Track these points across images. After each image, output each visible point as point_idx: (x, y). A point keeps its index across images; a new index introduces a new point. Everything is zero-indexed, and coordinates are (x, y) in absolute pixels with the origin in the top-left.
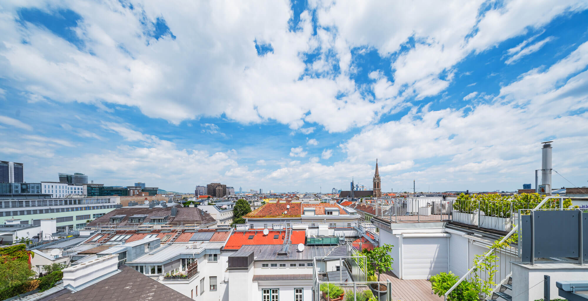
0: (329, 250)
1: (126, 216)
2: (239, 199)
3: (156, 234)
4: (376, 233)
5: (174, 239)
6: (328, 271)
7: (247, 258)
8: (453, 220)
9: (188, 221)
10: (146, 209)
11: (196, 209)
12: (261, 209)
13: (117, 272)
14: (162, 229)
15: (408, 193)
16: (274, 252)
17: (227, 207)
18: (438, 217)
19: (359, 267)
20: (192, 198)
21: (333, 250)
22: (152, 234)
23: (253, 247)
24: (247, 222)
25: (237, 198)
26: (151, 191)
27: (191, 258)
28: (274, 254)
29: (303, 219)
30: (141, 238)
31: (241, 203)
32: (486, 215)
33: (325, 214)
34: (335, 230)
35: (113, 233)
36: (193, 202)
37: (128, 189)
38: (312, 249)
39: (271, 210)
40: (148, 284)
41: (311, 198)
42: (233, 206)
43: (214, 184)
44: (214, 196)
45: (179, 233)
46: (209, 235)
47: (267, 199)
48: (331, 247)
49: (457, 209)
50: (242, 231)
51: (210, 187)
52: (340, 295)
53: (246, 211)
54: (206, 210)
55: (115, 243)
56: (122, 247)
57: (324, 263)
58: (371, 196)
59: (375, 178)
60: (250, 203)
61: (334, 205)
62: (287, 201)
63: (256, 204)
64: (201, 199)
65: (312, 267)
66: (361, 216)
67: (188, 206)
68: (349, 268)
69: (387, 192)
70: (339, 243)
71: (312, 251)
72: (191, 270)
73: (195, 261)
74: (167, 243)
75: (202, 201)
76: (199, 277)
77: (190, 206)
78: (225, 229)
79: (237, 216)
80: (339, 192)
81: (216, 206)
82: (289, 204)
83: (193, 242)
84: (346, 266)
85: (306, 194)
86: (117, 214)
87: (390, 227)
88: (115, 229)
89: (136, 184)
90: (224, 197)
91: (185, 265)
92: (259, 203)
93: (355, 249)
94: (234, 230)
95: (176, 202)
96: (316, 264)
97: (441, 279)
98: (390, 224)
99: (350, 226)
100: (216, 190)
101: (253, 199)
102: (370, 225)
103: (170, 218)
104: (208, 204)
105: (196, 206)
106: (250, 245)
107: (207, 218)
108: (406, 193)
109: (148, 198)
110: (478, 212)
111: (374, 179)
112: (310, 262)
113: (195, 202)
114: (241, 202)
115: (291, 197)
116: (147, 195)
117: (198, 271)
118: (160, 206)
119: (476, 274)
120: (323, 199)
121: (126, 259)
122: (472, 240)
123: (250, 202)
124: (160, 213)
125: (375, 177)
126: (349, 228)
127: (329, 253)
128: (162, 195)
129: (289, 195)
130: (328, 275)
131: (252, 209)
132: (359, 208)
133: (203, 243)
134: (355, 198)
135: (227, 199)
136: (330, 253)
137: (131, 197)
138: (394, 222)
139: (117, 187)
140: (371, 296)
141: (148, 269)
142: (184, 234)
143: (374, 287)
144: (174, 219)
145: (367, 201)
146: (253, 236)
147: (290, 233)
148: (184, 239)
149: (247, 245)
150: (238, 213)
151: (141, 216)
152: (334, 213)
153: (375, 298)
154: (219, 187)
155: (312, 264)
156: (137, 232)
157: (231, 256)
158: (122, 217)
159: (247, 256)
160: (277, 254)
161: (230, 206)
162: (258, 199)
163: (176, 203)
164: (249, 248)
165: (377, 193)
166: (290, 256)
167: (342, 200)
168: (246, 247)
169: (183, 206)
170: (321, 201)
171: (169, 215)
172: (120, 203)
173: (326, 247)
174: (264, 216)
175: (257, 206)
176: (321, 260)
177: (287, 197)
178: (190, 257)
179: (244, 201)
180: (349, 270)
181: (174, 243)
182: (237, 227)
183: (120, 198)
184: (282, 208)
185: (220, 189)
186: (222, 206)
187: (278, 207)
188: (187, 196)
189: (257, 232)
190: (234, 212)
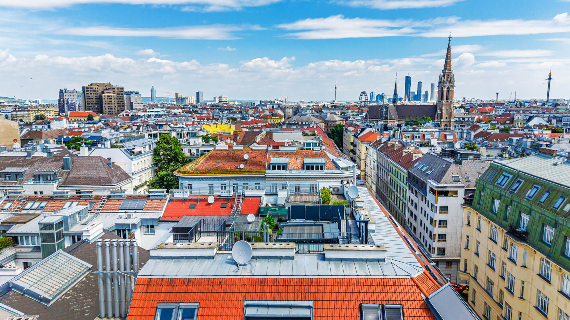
3: (75, 201)
5: (101, 207)
7: (191, 228)
9: (92, 178)
10: (22, 159)
12: (204, 159)
14: (81, 195)
17: (142, 149)
22: (71, 201)
23: (196, 218)
27: (127, 228)
29: (268, 178)
31: (165, 143)
33: (303, 168)
39: (219, 162)
42: (152, 146)
43: (96, 84)
45: (104, 200)
51: (89, 92)
55: (32, 211)
59: (443, 79)
61: (320, 154)
73: (132, 232)
74: (94, 212)
78: (159, 196)
81: (124, 148)
82: (248, 153)
83: (124, 211)
92: (198, 139)
94: (170, 197)
100: (102, 99)
103: (63, 174)
104: (111, 145)
106: (192, 216)
107: (117, 173)
111: (441, 81)
114: (165, 140)
121: (63, 228)
123: (180, 135)
124: (45, 165)
125: (444, 76)
133: (136, 212)
146: (196, 205)
147: (241, 200)
148: (112, 207)
149: (189, 216)
150: (160, 159)
151: (17, 169)
154: (110, 92)
156: (52, 198)
157: (174, 226)
159: (190, 226)
161: (147, 147)
164: (192, 219)
165: (444, 112)
167: (362, 130)
168: (189, 217)
170: (299, 148)
171: (61, 169)
174: (208, 172)
175: (195, 146)
178: (124, 227)
181: (102, 212)
184: (237, 159)
185: (110, 97)
186: (134, 147)
187: (230, 157)
188: (41, 111)
189: (201, 200)
190: (155, 157)
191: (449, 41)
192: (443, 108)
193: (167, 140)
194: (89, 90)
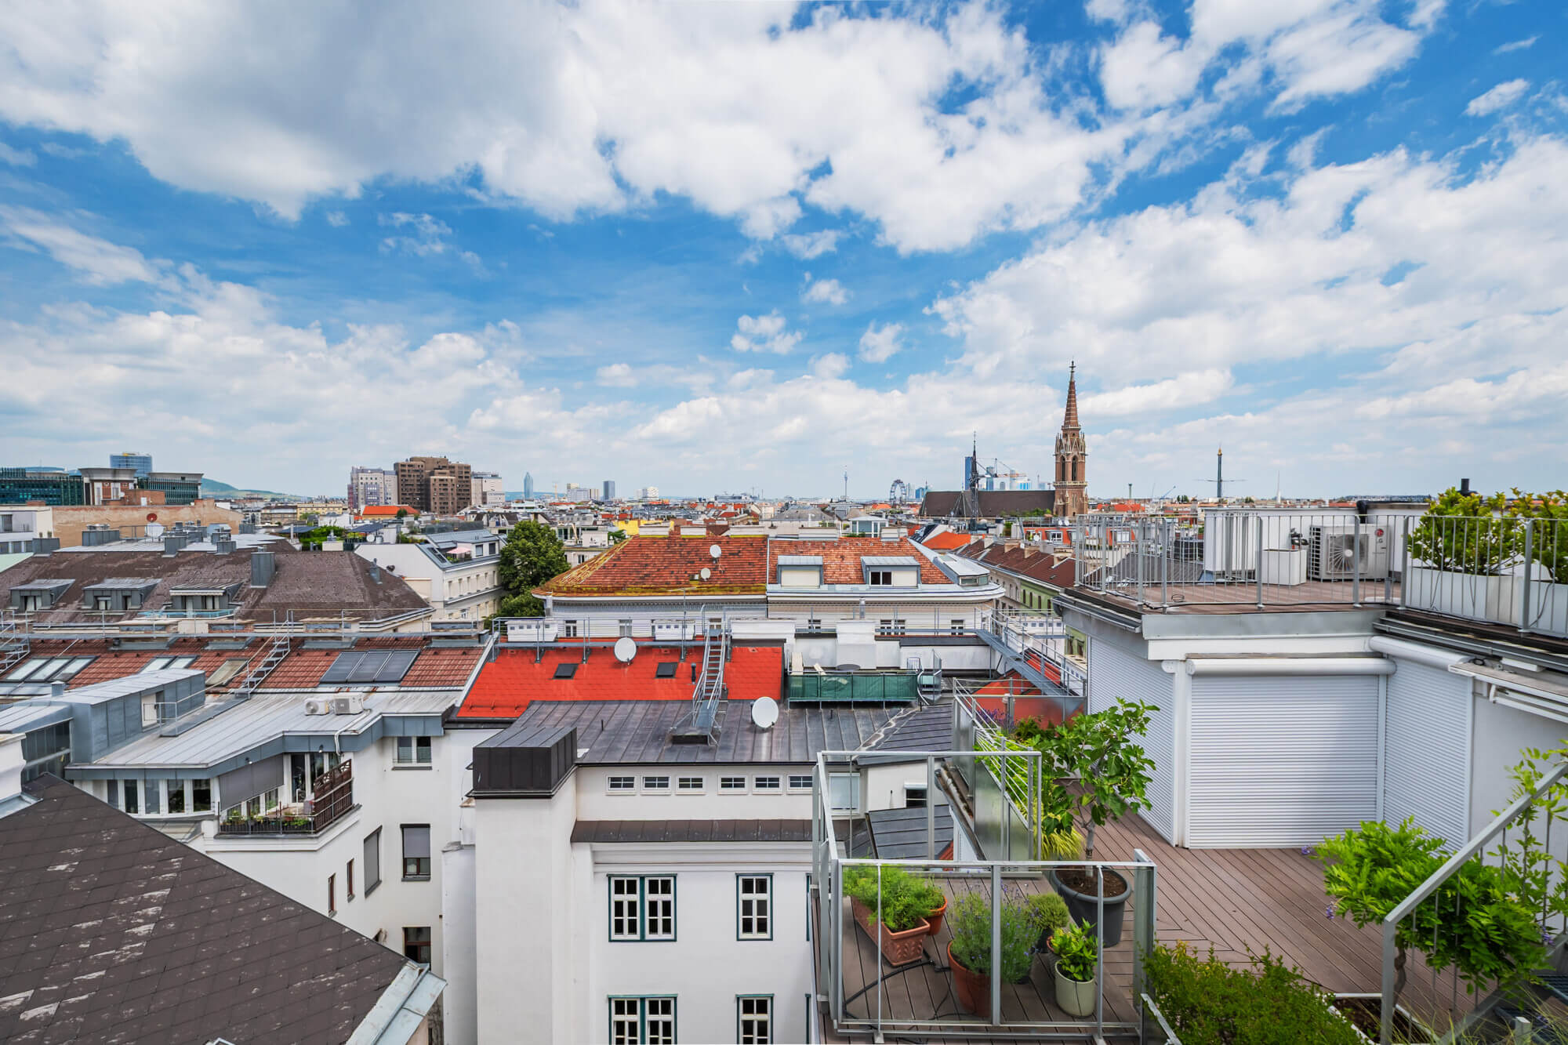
0: (876, 724)
1: (75, 582)
2: (521, 518)
3: (186, 654)
4: (1068, 657)
5: (260, 674)
6: (871, 807)
7: (547, 752)
8: (1407, 603)
9: (319, 604)
10: (151, 558)
11: (351, 560)
12: (608, 559)
13: (23, 806)
14: (211, 635)
15: (1194, 500)
16: (658, 729)
17: (474, 551)
18: (1342, 593)
19: (1006, 794)
20: (334, 515)
21: (894, 724)
22: (172, 655)
23: (575, 711)
24: (551, 611)
25: (511, 517)
26: (174, 486)
27: (325, 750)
28: (658, 737)
29: (774, 602)
30: (130, 670)
31: (527, 537)
32: (1556, 582)
33: (862, 580)
34: (901, 646)
35: (17, 649)
36: (339, 533)
37: (86, 480)
38: (809, 718)
39: (647, 565)
40: (144, 853)
41: (807, 519)
42: (497, 545)
43: (420, 459)
44: (422, 508)
45: (280, 651)
46: (398, 662)
47: (631, 522)
48: (886, 711)
49: (1426, 556)
50: (532, 645)
51: (406, 473)
52: (930, 912)
53: (547, 570)
54: (390, 564)
55: (27, 689)
56: (50, 704)
57: (858, 774)
58: (1044, 512)
59: (1064, 441)
60: (566, 538)
61: (900, 547)
62: (709, 528)
63: (587, 539)
64: (370, 519)
65: (809, 790)
66: (1002, 590)
67: (320, 547)
68: (963, 799)
69: (1112, 497)
70: (917, 695)
71: (809, 729)
72: (329, 800)
73: (344, 764)
74: (232, 690)
75: (375, 528)
76: (357, 827)
77: (327, 546)
78: (460, 637)
79: (511, 586)
80: (917, 496)
81: (427, 546)
82: (719, 543)
83: (333, 688)
84: (947, 790)
85: (787, 504)
86: (39, 578)
87: (1137, 630)
88: (25, 636)
89: (113, 458)
90: (463, 512)
91: (303, 779)
92: (601, 538)
93: (986, 718)
94: (496, 642)
95: (273, 530)
96: (827, 778)
97: (1367, 850)
98: (1139, 616)
99: (961, 628)
100: (429, 485)
101: (578, 523)
102: (1041, 625)
103: (247, 595)
104: (398, 538)
105: (349, 547)
106: (559, 702)
107: (395, 593)
108: (1185, 500)
109: (164, 514)
110: (1520, 570)
111: (1060, 446)
112: (801, 773)
113: (347, 531)
114: (527, 532)
115: (729, 515)
116: (156, 504)
117: (355, 802)
118: (207, 546)
119: (1526, 831)
120: (854, 523)
121: (66, 751)
122: (1490, 685)
123: (565, 532)
124: (206, 572)
125: (1065, 435)
126: (958, 638)
127: (878, 736)
128: (218, 504)
129: (720, 505)
130: (873, 825)
131: (572, 559)
132: (1002, 559)
133: (374, 691)
134: (984, 521)
135: (472, 519)
136: (882, 736)
137: (97, 509)
138: (1154, 610)
139: (40, 471)
140: (1060, 922)
141: (158, 793)
142: (298, 655)
143: (1071, 880)
144: (261, 597)
145: (1032, 530)
146: (575, 667)
147: (722, 657)
148: (298, 674)
149: (550, 703)
150: (515, 575)
151: (133, 583)
152: (898, 578)
153: (1078, 931)
154: (444, 474)
155: (810, 778)
156: (114, 645)
157: (482, 746)
158: (59, 589)
159: (548, 745)
160: (667, 739)
161: (486, 547)
162: (595, 523)
163: (272, 534)
164: (557, 715)
165: (1069, 502)
166: (722, 748)
167: (929, 529)
168: (550, 708)
169: (298, 547)
170: (844, 531)
171: (244, 581)
172: (50, 534)
173: (863, 712)
174: (619, 589)
175: (592, 549)
176: (846, 764)
177: (712, 512)
178: (321, 747)
179: (539, 529)
180: (962, 805)
181: (260, 690)
182: (509, 632)
183: (51, 512)
184: (692, 556)
185: (445, 482)
186: (454, 546)
187: (674, 552)
188: (318, 508)
189: (591, 651)
190: (502, 569)
191: (1072, 372)
192: (1067, 495)
193: (532, 533)
194: (407, 468)
